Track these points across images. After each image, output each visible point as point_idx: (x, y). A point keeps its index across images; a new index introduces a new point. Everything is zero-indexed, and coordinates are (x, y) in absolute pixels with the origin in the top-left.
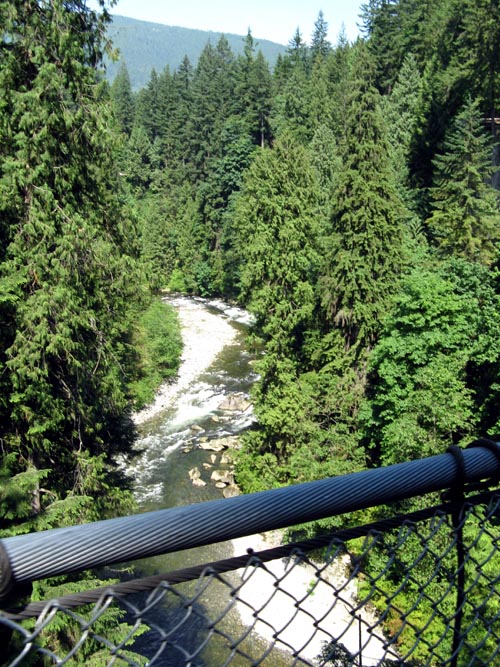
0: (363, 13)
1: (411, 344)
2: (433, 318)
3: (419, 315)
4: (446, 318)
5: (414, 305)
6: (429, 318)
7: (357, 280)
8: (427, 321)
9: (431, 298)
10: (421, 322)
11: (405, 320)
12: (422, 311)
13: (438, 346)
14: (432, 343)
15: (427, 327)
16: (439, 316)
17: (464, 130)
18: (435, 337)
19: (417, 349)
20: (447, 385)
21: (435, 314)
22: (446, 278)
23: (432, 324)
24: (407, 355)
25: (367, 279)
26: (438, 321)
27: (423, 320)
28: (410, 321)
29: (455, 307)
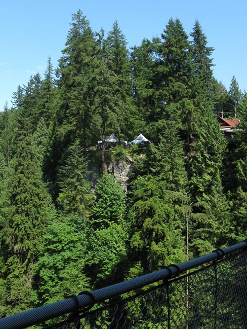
0: (14, 96)
1: (56, 259)
2: (66, 245)
3: (58, 244)
4: (72, 245)
5: (55, 240)
6: (63, 245)
7: (25, 229)
8: (63, 247)
9: (63, 236)
10: (60, 247)
11: (51, 247)
12: (60, 242)
13: (69, 258)
14: (66, 257)
15: (63, 250)
16: (68, 244)
17: (74, 155)
18: (67, 254)
19: (59, 261)
20: (77, 277)
21: (66, 243)
22: (69, 225)
23: (65, 248)
24: (54, 264)
25: (30, 228)
26: (68, 246)
27: (60, 246)
28: (54, 247)
29: (75, 239)
